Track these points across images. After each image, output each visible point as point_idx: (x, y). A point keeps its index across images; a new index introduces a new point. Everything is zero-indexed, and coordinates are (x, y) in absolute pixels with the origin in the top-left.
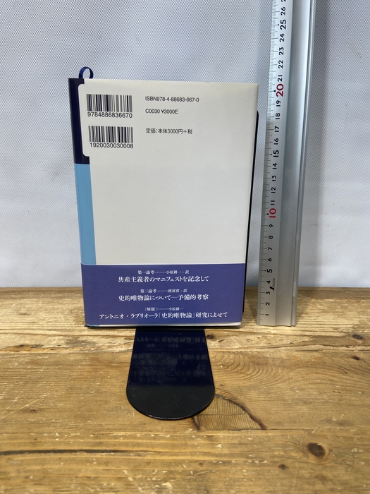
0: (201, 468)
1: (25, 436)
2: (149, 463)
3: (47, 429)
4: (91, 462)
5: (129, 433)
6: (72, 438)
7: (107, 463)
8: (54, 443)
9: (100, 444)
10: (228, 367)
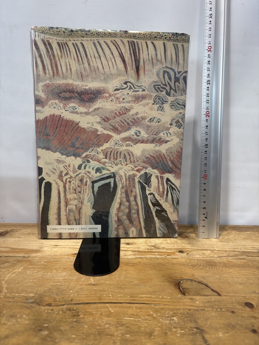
0: (190, 312)
1: (94, 296)
2: (162, 309)
3: (104, 293)
4: (133, 308)
5: (148, 296)
6: (119, 297)
7: (140, 308)
8: (110, 299)
9: (134, 300)
10: (194, 266)
